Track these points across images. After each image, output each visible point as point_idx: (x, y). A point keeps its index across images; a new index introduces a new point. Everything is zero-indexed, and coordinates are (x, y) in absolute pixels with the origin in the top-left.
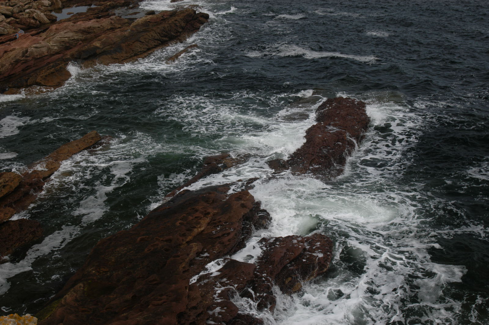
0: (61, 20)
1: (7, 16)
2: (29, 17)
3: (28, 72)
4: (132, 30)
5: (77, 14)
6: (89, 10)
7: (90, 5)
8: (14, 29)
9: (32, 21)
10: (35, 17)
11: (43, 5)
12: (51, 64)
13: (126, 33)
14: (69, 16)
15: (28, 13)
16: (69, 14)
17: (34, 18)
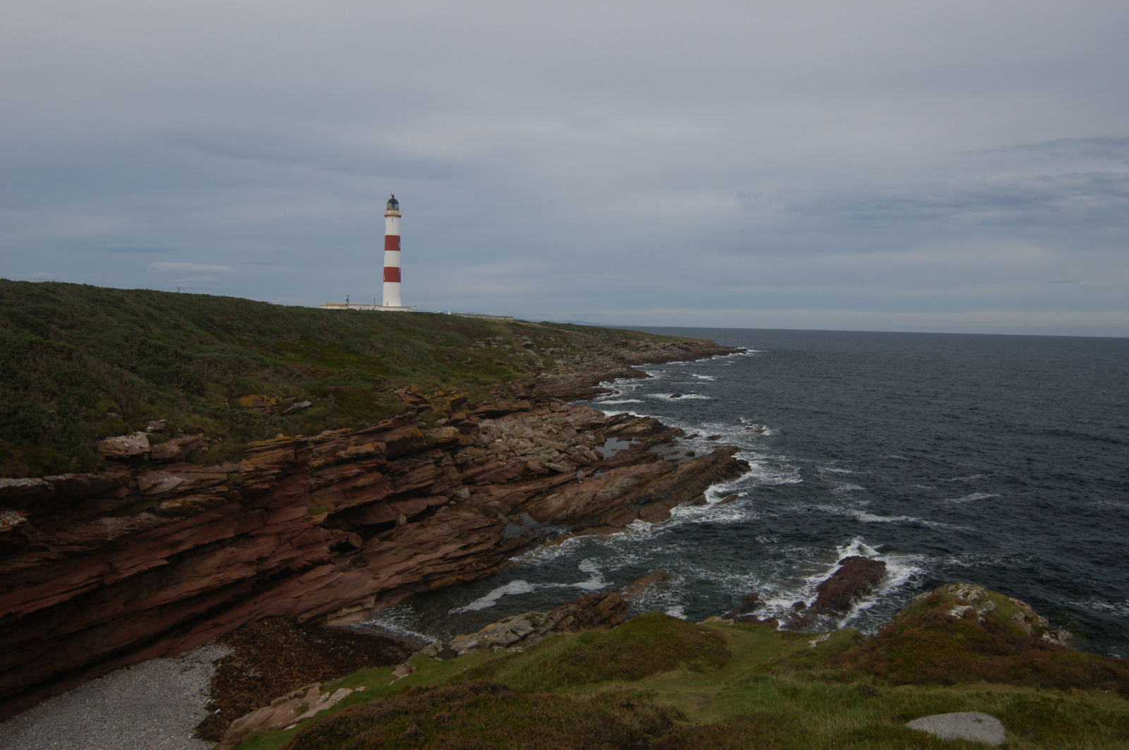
0: (608, 458)
1: (561, 452)
2: (580, 455)
3: (598, 513)
4: (679, 478)
5: (621, 450)
6: (631, 446)
7: (631, 440)
8: (571, 467)
9: (585, 459)
10: (586, 455)
11: (588, 439)
12: (616, 508)
13: (675, 480)
14: (614, 454)
15: (578, 449)
16: (613, 450)
17: (584, 455)
